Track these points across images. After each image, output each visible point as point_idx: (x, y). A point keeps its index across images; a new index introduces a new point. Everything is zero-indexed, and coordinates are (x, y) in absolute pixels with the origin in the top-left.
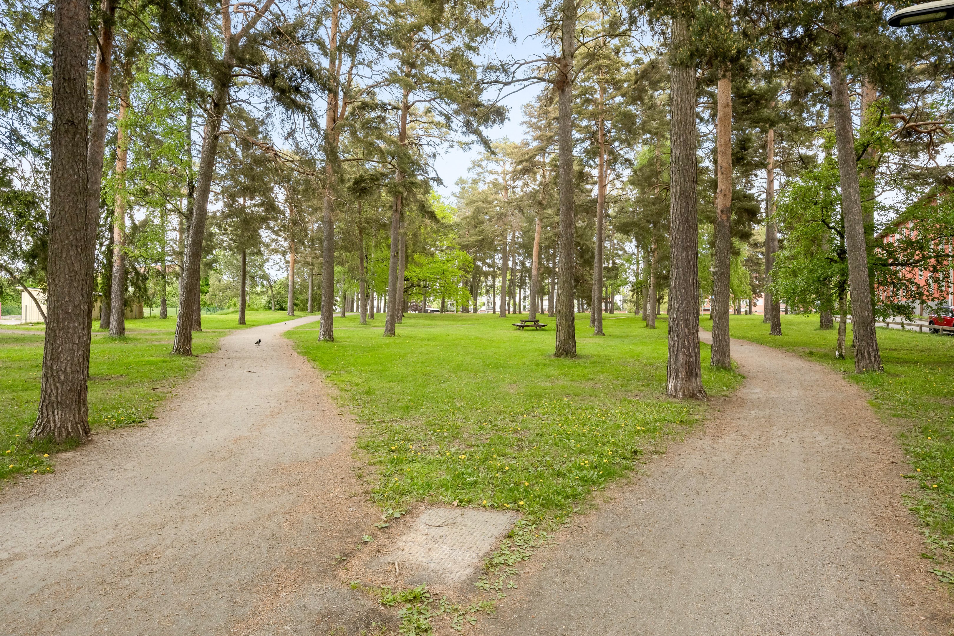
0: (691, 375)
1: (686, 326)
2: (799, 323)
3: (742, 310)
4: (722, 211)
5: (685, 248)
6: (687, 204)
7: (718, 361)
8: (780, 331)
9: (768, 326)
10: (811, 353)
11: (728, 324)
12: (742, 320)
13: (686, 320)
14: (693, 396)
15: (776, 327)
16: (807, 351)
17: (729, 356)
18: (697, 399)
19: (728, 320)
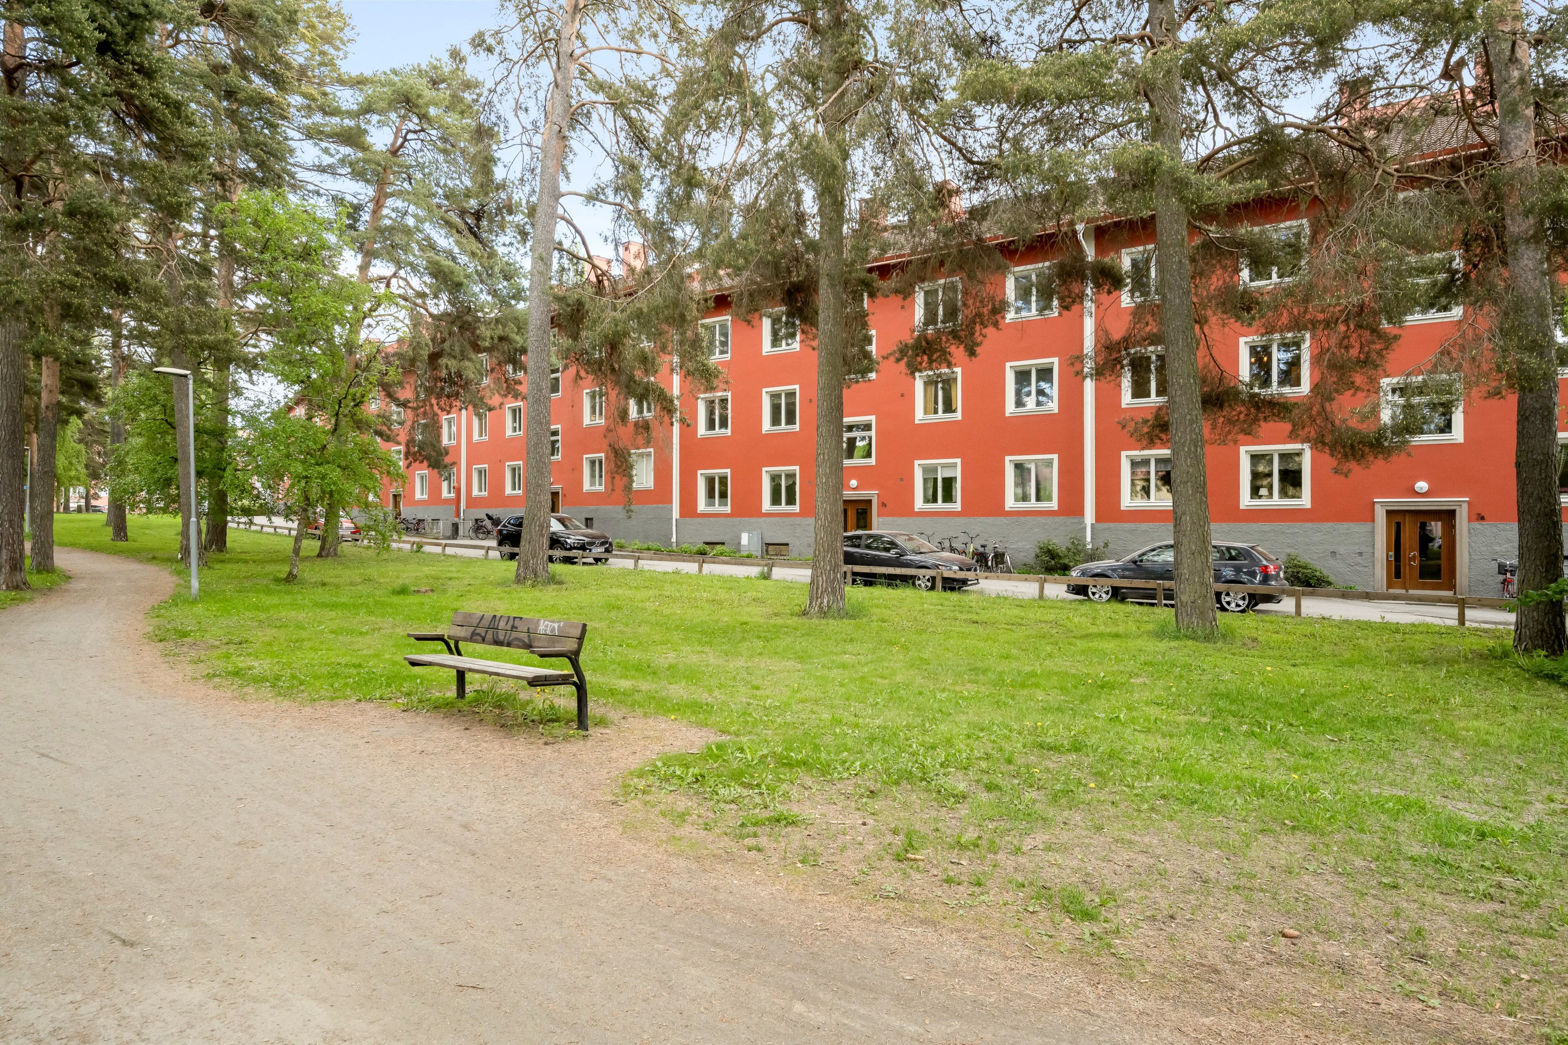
0: (16, 569)
1: (10, 526)
2: (159, 527)
3: (73, 505)
4: (47, 407)
5: (12, 457)
6: (14, 417)
7: (39, 564)
8: (126, 535)
9: (110, 530)
10: (154, 558)
11: (51, 526)
12: (70, 521)
13: (10, 521)
14: (17, 588)
15: (120, 527)
16: (151, 556)
17: (52, 558)
18: (22, 589)
19: (51, 520)
